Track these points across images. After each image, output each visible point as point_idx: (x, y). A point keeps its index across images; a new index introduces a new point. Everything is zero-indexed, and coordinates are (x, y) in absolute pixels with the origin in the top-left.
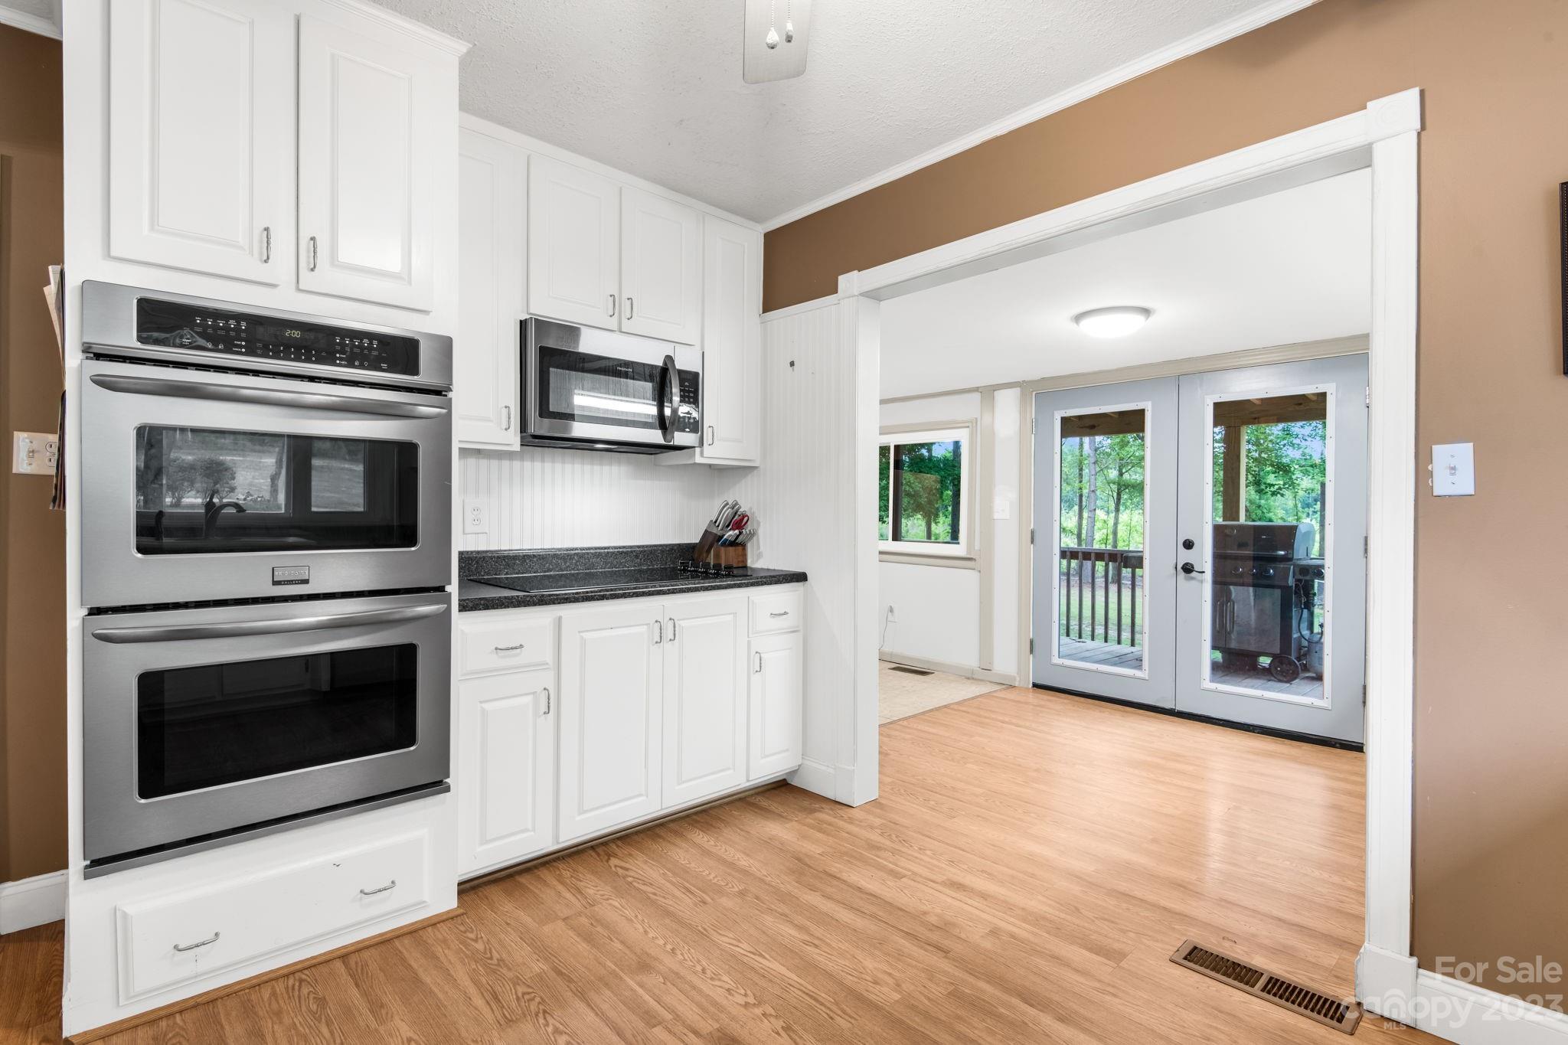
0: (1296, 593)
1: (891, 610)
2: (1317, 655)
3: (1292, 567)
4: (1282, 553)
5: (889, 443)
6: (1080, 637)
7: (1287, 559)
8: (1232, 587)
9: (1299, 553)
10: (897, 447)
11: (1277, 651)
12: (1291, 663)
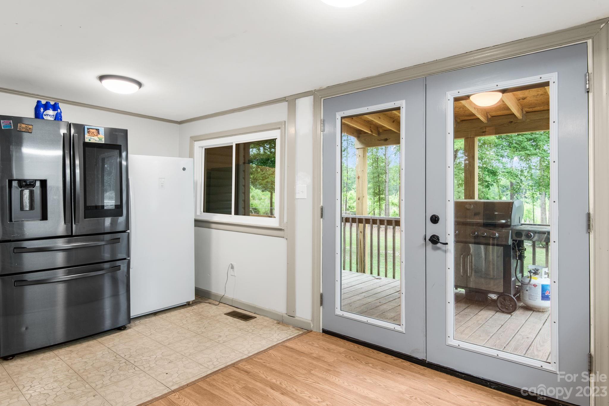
0: (513, 249)
1: (232, 267)
2: (527, 292)
3: (511, 231)
4: (504, 221)
5: (232, 143)
6: (379, 275)
7: (507, 226)
8: (471, 245)
9: (515, 221)
10: (238, 145)
11: (501, 290)
12: (511, 300)
